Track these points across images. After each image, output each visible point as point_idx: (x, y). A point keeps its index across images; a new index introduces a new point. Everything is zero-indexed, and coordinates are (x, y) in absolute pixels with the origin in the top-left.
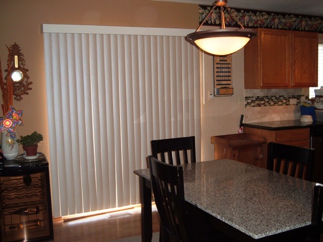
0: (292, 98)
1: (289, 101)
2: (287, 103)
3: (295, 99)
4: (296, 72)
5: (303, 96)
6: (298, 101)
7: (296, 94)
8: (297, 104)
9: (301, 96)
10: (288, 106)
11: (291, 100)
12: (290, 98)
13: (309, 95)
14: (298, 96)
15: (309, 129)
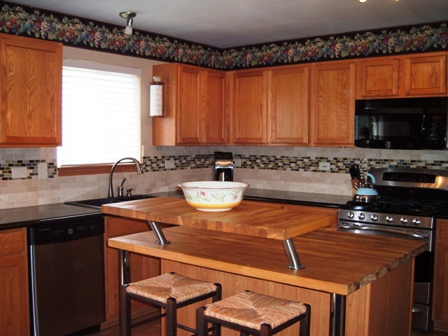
0: (16, 165)
1: (10, 172)
2: (6, 175)
3: (25, 169)
4: (9, 115)
5: (44, 161)
6: (31, 171)
7: (26, 159)
8: (29, 178)
9: (38, 161)
10: (8, 181)
11: (13, 169)
12: (12, 165)
13: (55, 160)
14: (31, 161)
15: (25, 229)
